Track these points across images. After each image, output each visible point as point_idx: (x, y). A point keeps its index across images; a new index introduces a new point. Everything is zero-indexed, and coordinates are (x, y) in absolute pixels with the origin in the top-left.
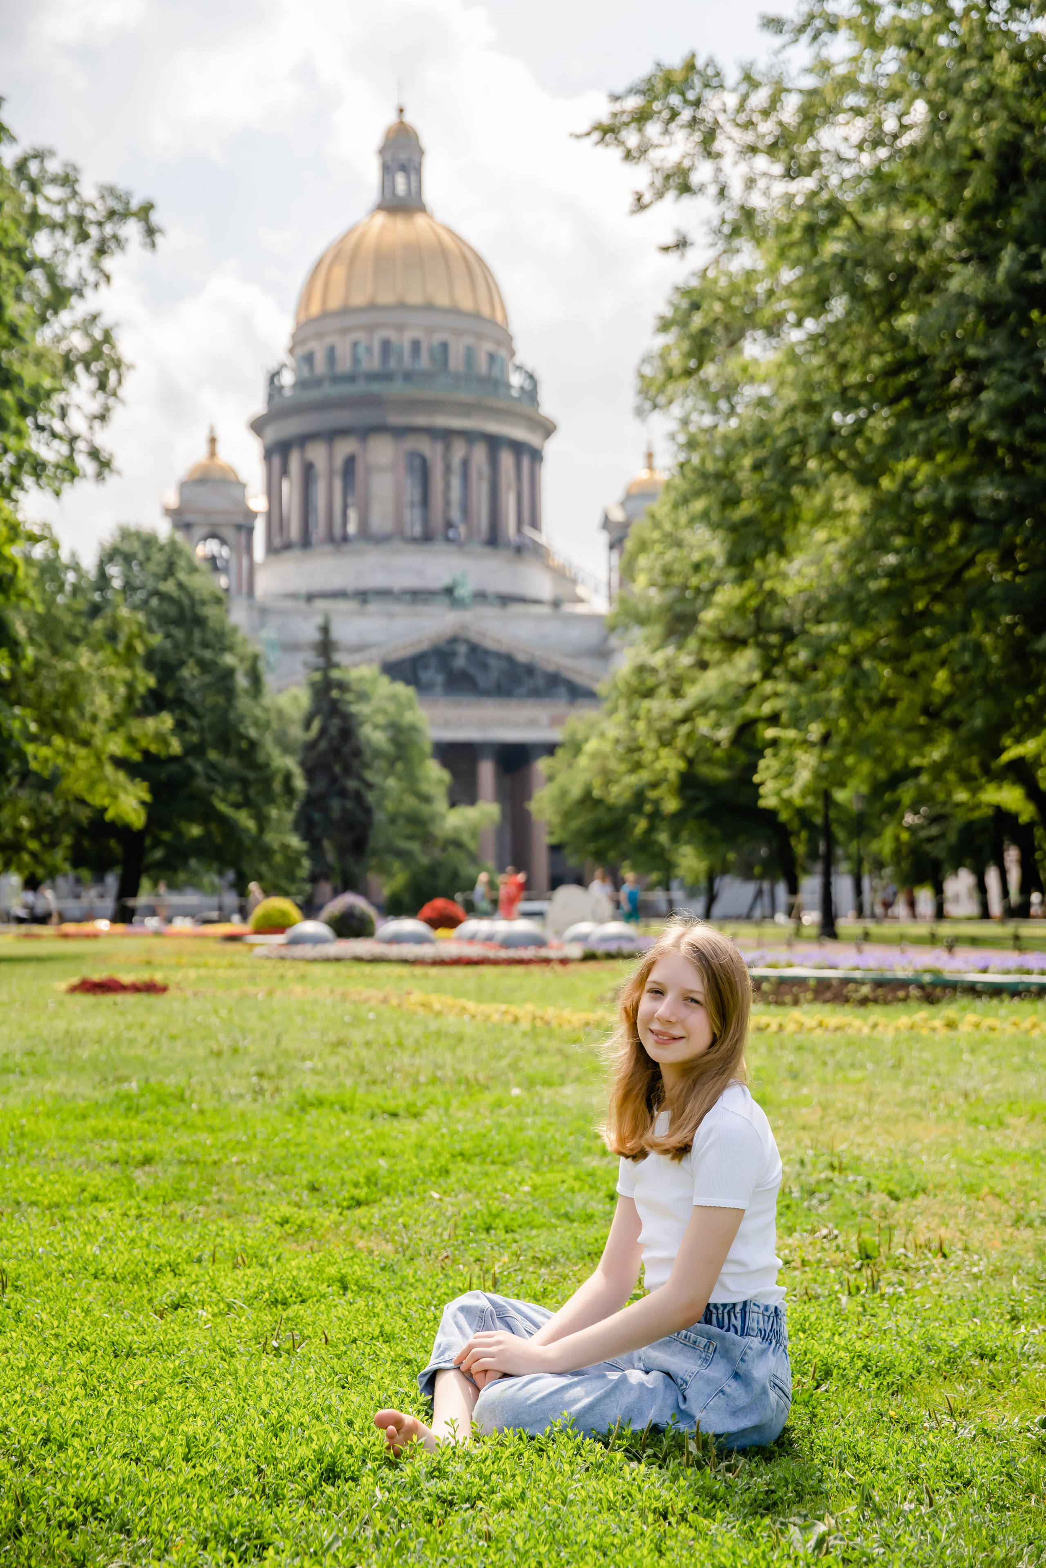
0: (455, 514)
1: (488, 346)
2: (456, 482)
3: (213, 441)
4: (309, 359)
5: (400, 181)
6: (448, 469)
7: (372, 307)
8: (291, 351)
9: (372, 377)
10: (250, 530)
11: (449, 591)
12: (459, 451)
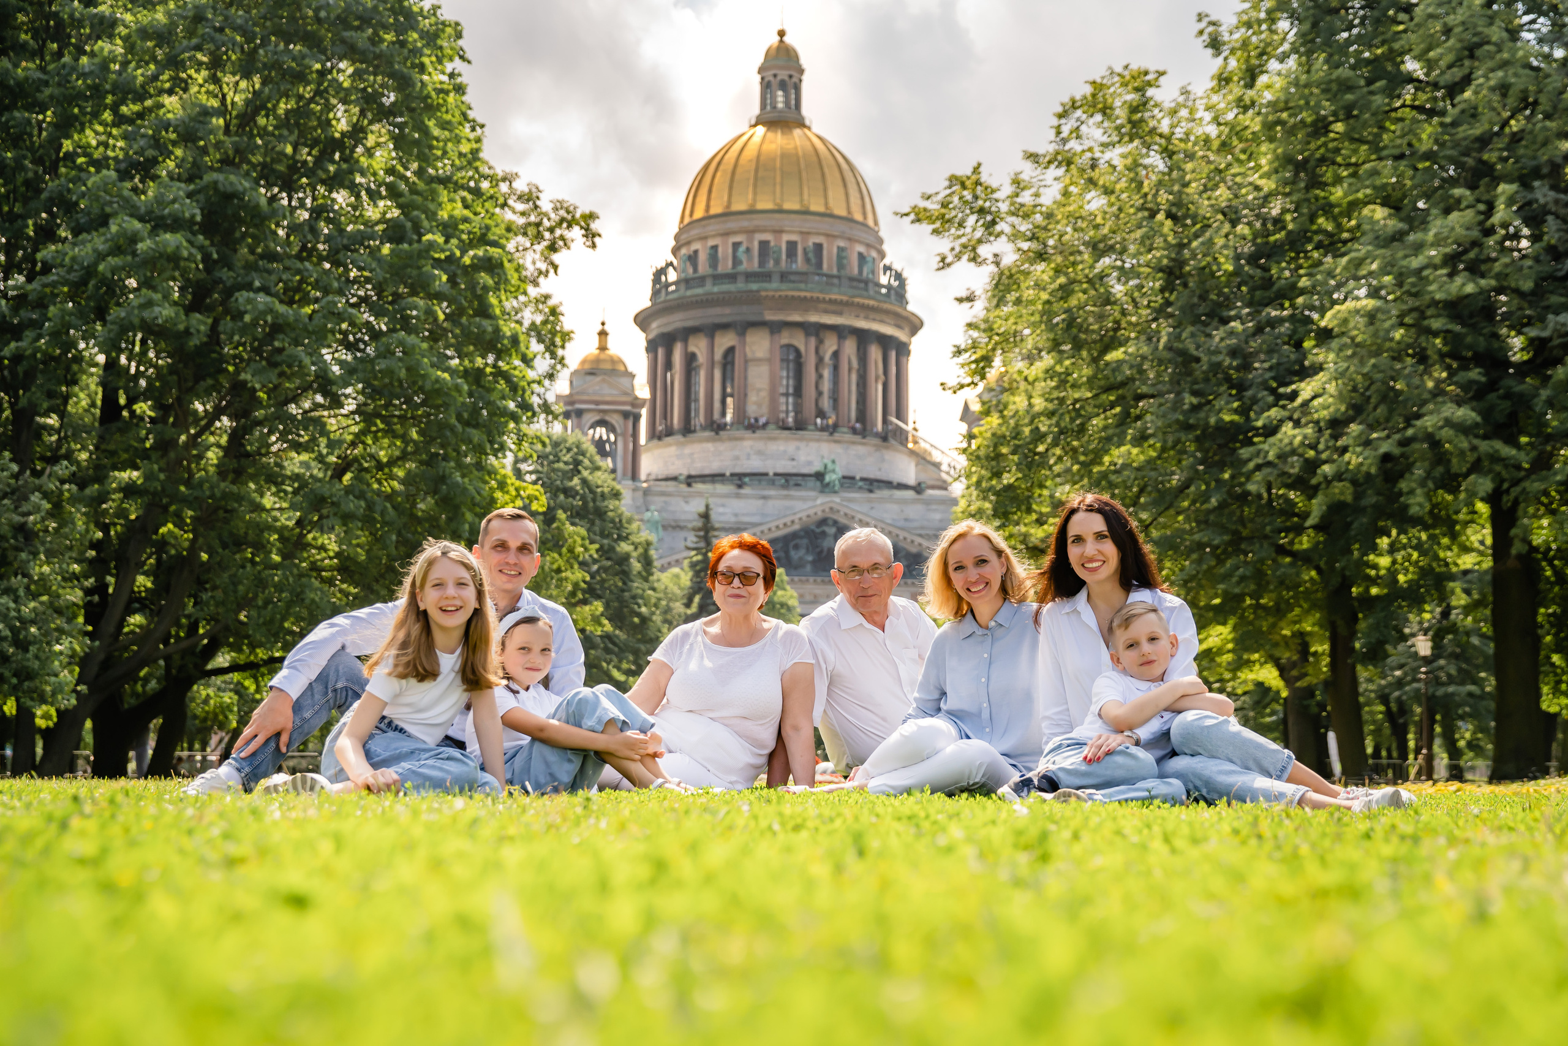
0: (826, 403)
1: (861, 248)
2: (827, 373)
3: (603, 334)
4: (693, 258)
5: (780, 96)
6: (820, 360)
7: (752, 212)
8: (675, 251)
9: (750, 276)
10: (637, 418)
11: (819, 476)
12: (830, 345)
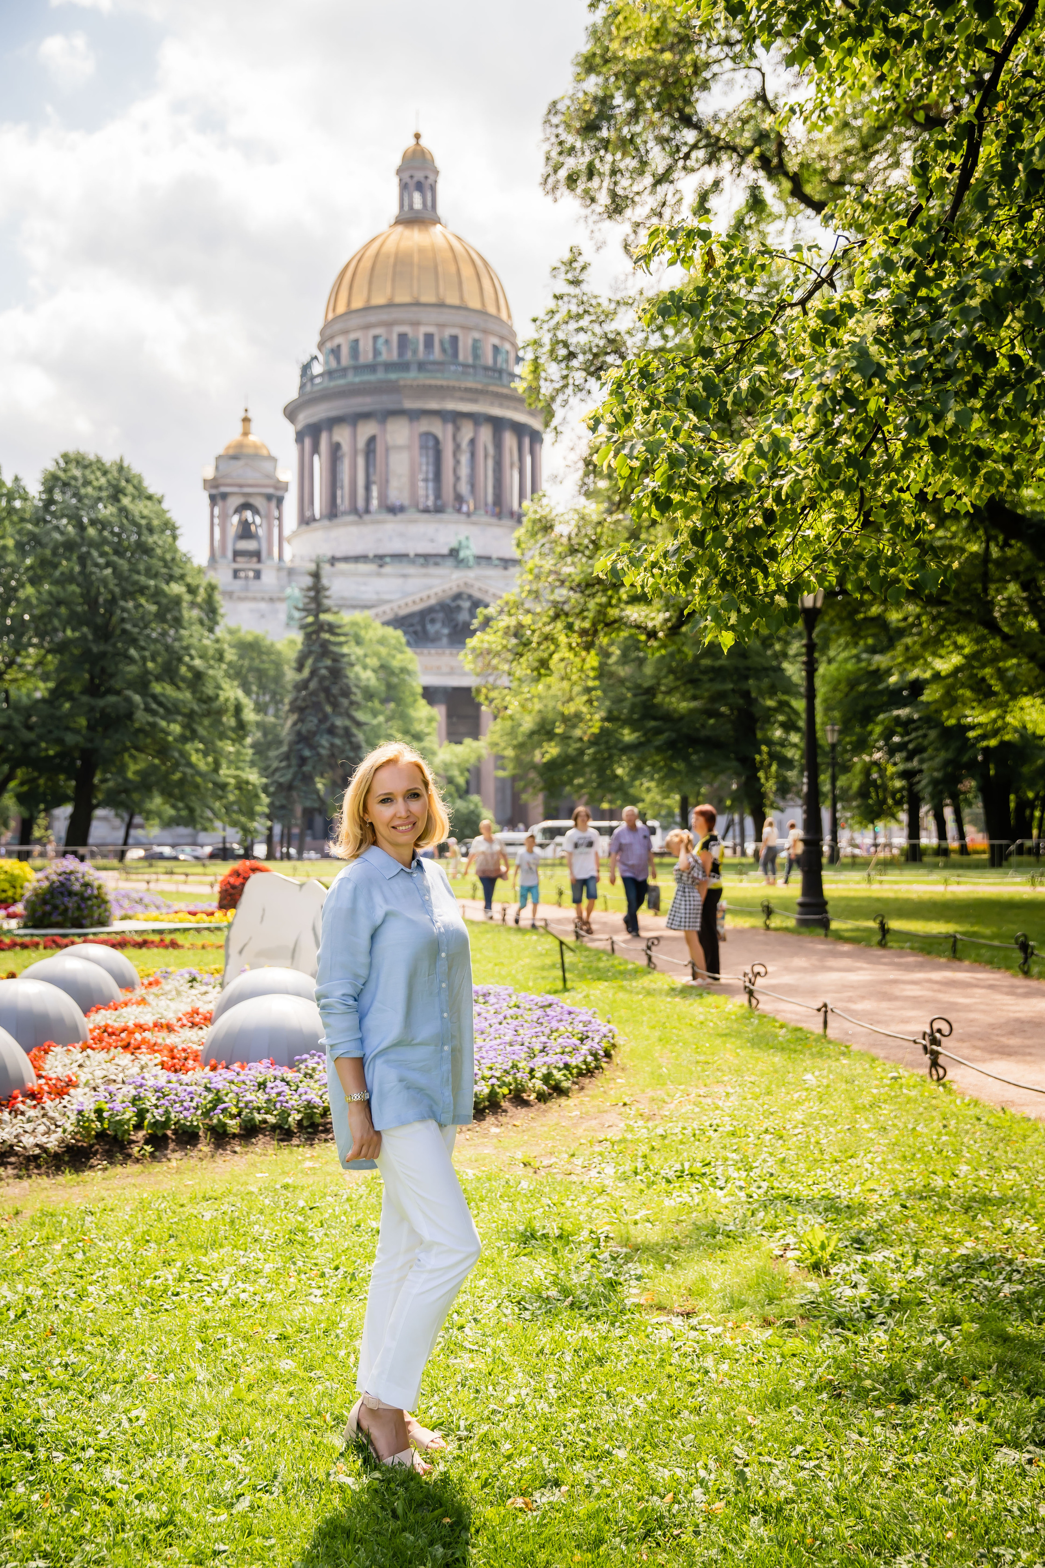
0: (464, 488)
1: (495, 341)
2: (464, 459)
3: (246, 420)
4: (336, 353)
5: (417, 198)
6: (457, 448)
7: (390, 305)
8: (320, 346)
9: (389, 366)
10: (280, 501)
11: (454, 553)
12: (467, 432)
